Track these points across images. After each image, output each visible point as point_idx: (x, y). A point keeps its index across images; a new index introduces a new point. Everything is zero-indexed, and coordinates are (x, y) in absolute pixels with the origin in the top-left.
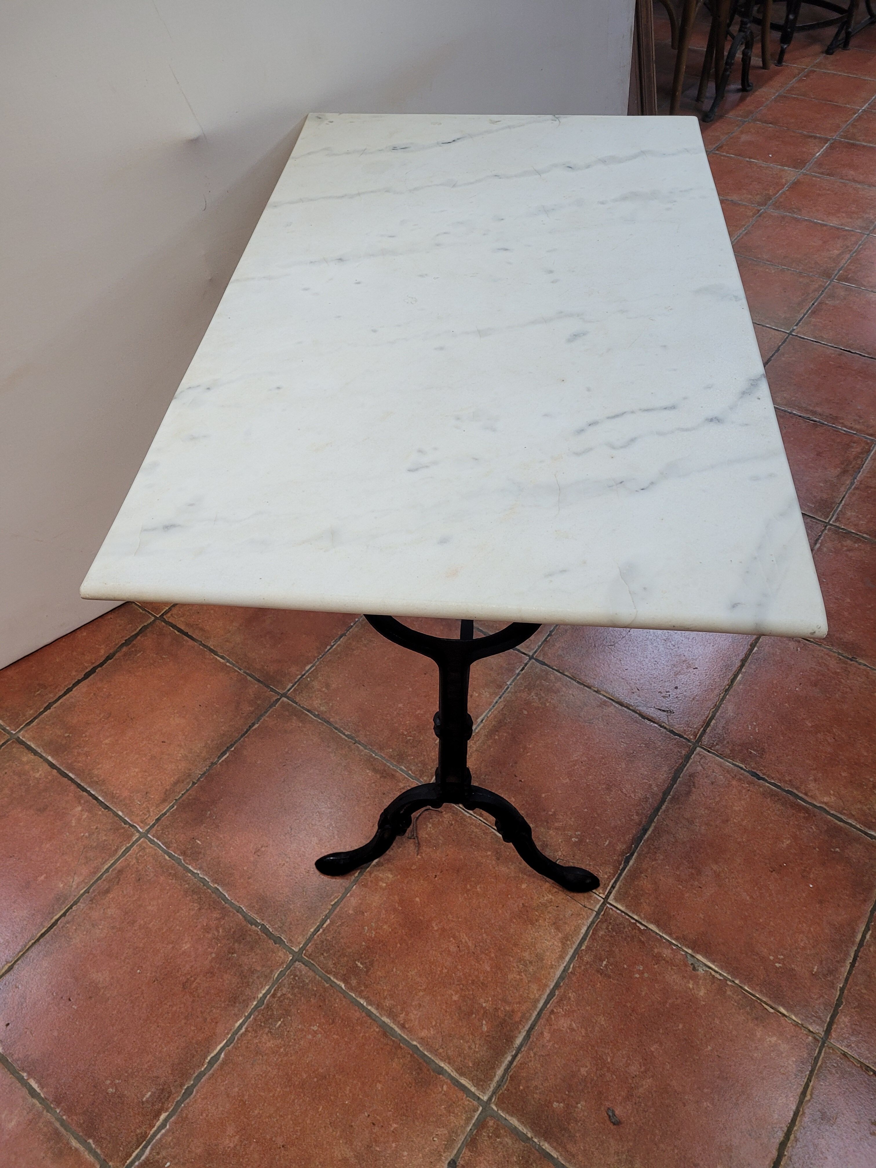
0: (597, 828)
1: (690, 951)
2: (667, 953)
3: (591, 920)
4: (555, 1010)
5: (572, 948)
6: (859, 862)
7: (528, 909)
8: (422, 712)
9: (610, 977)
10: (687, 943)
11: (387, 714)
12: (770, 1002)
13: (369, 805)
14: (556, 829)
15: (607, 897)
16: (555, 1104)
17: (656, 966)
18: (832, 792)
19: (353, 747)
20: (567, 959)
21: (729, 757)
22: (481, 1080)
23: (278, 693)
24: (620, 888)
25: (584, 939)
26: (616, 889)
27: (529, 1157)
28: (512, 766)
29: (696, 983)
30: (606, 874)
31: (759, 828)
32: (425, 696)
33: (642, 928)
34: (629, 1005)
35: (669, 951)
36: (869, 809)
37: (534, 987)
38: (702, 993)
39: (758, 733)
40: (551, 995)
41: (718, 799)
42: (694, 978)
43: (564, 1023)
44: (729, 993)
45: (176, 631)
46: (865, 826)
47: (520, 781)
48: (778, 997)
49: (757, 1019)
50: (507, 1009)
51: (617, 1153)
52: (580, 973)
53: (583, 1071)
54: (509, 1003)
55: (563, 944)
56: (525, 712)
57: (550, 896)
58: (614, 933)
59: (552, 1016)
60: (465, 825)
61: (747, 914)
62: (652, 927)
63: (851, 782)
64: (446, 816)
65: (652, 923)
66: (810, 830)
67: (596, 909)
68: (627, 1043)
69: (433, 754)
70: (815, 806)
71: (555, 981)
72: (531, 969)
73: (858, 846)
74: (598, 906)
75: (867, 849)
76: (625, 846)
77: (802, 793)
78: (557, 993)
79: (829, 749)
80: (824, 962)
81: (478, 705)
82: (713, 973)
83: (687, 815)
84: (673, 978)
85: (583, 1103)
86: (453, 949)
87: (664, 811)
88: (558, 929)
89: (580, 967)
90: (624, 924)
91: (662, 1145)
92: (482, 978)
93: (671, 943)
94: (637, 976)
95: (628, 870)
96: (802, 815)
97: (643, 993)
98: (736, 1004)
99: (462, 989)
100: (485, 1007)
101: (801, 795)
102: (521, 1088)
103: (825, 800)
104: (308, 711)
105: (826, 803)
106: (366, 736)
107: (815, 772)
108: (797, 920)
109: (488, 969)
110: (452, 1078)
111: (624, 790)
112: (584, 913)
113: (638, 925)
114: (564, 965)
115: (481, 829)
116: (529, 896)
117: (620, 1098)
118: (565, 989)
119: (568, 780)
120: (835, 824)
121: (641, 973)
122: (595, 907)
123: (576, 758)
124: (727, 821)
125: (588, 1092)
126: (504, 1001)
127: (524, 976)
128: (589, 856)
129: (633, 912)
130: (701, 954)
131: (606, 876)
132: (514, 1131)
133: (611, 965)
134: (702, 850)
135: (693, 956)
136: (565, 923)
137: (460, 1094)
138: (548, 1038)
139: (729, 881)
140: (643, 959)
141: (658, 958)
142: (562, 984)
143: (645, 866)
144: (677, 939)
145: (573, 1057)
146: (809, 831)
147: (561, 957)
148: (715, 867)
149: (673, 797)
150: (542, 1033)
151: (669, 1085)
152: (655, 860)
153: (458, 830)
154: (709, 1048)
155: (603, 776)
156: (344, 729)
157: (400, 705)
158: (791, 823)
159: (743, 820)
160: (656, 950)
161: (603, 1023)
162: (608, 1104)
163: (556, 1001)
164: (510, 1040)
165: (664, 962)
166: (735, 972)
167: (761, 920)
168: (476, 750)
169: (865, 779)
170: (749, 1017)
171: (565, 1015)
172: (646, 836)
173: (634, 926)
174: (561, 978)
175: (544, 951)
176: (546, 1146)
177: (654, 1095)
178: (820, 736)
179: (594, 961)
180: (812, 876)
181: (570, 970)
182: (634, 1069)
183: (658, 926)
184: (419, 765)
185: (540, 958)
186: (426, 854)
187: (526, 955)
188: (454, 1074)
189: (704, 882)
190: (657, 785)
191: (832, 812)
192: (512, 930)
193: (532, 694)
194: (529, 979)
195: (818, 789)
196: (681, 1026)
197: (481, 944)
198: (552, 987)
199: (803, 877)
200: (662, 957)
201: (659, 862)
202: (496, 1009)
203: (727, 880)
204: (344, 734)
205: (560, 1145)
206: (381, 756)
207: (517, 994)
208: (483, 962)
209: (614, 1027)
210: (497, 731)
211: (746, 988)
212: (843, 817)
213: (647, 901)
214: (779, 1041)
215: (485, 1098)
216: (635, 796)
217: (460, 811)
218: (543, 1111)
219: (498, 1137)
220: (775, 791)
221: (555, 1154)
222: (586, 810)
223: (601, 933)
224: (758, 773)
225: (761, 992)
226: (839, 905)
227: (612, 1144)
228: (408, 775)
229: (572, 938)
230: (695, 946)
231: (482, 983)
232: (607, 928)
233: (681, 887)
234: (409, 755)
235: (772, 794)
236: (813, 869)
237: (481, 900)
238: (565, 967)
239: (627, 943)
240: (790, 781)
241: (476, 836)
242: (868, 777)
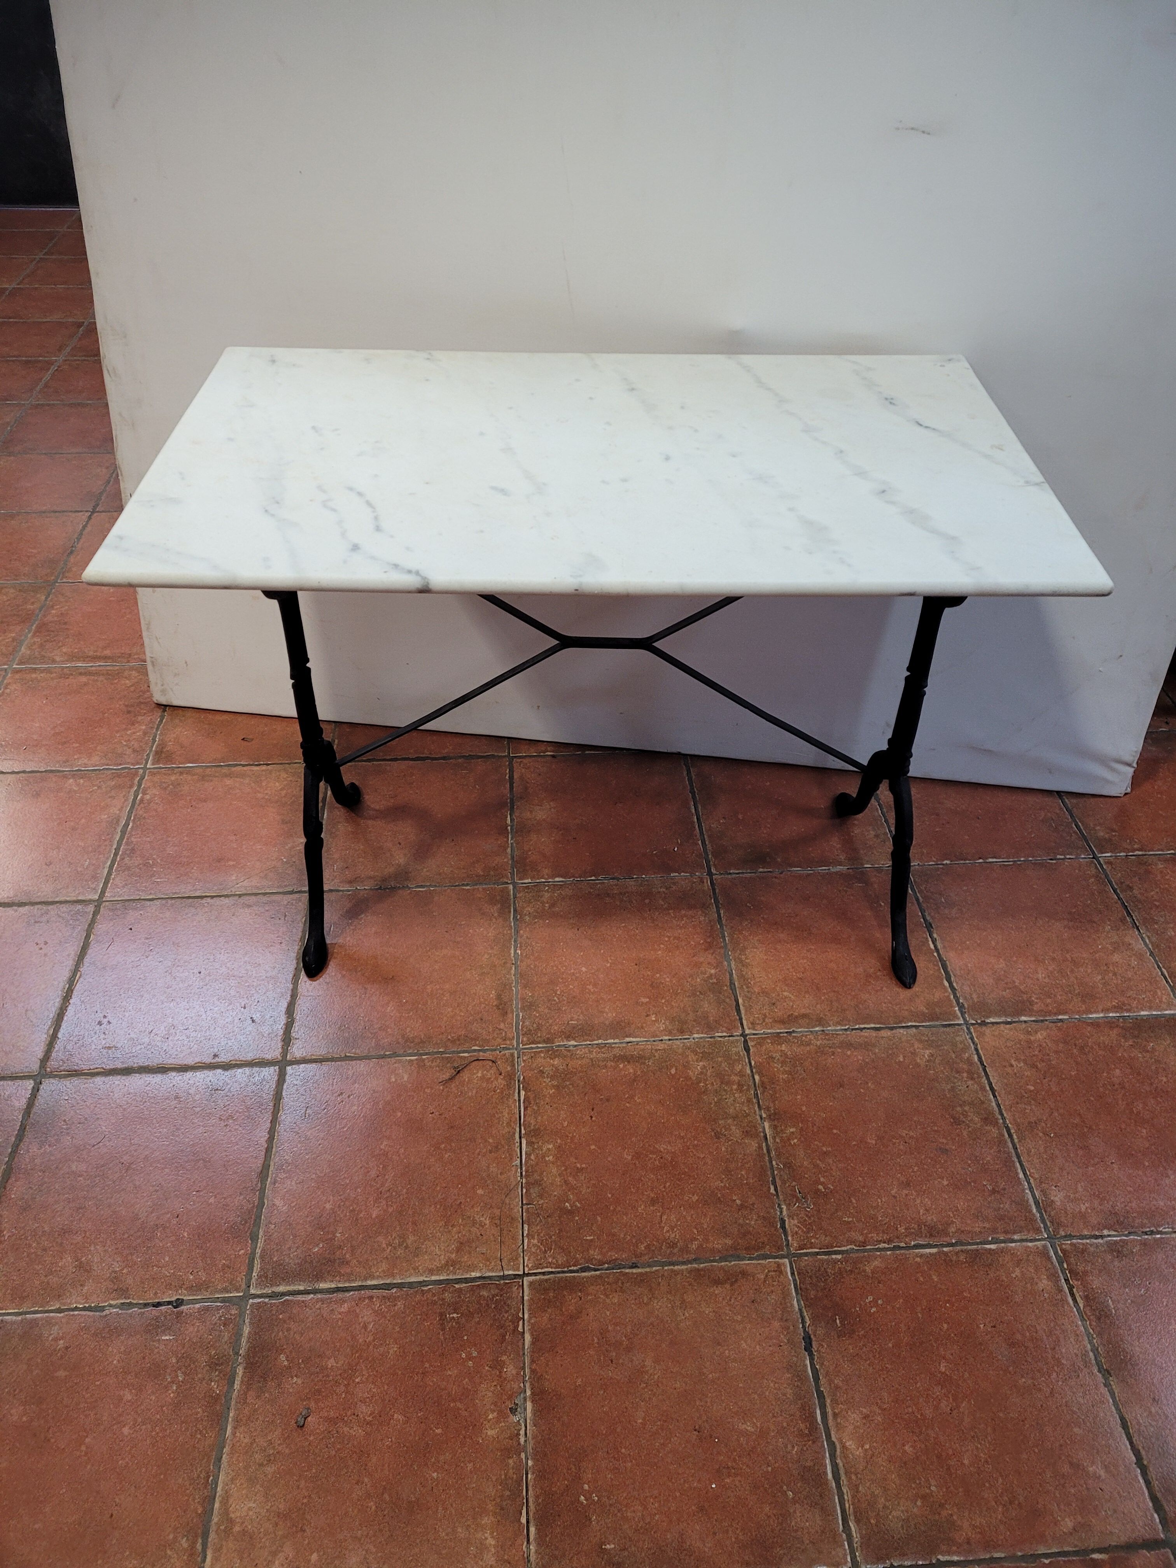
0: (599, 1218)
1: (528, 1393)
2: (510, 1370)
3: (491, 1274)
4: (375, 1299)
5: (448, 1275)
6: (796, 1531)
7: (459, 1211)
8: (592, 990)
9: (443, 1329)
10: (536, 1384)
11: (565, 966)
12: (531, 1514)
13: (461, 1016)
14: (565, 1181)
15: (529, 1275)
16: (283, 1357)
17: (487, 1368)
18: (867, 1446)
19: (508, 965)
20: (434, 1278)
21: (806, 1299)
22: (266, 1277)
23: (513, 879)
24: (546, 1280)
25: (466, 1280)
26: (542, 1277)
27: (222, 1364)
28: (601, 1100)
29: (498, 1421)
30: (554, 1258)
31: (741, 1385)
32: (612, 981)
33: (520, 1329)
34: (427, 1365)
35: (514, 1372)
36: (885, 1507)
37: (384, 1266)
38: (490, 1433)
39: (871, 1315)
40: (388, 1286)
41: (739, 1318)
42: (502, 1416)
43: (366, 1315)
44: (511, 1461)
45: (508, 776)
46: (855, 1512)
47: (591, 1117)
48: (544, 1520)
49: (502, 1509)
50: (347, 1256)
51: (270, 1442)
52: (428, 1299)
53: (331, 1363)
54: (353, 1254)
55: (447, 1264)
56: (673, 1071)
57: (488, 1222)
58: (493, 1306)
59: (367, 1301)
60: (503, 1102)
61: (618, 1430)
62: (528, 1337)
63: (905, 1463)
64: (499, 1081)
65: (532, 1335)
66: (789, 1446)
67: (506, 1273)
68: (386, 1387)
69: (556, 1028)
70: (828, 1436)
71: (403, 1281)
72: (400, 1252)
73: (818, 1518)
74: (511, 1272)
75: (823, 1532)
76: (599, 1257)
77: (833, 1409)
78: (394, 1290)
79: (929, 1412)
80: (626, 1553)
81: (642, 1027)
82: (522, 1432)
83: (689, 1298)
84: (487, 1393)
85: (300, 1381)
86: (373, 1173)
87: (672, 1271)
88: (458, 1250)
89: (434, 1295)
90: (511, 1309)
91: (303, 1482)
92: (361, 1215)
93: (523, 1368)
94: (464, 1355)
95: (574, 1277)
96: (802, 1426)
97: (449, 1373)
98: (503, 1477)
99: (339, 1206)
100: (336, 1237)
101: (829, 1410)
102: (281, 1316)
103: (848, 1444)
104: (515, 910)
105: (844, 1447)
106: (529, 966)
107: (878, 1411)
108: (656, 1492)
109: (374, 1216)
110: (253, 1253)
111: (665, 1217)
112: (493, 1264)
113: (521, 1323)
114: (426, 1279)
115: (511, 1117)
116: (472, 1203)
117: (326, 1414)
118: (402, 1295)
119: (630, 1158)
120: (825, 1473)
121: (470, 1358)
122: (508, 1270)
123: (662, 1149)
124: (719, 1344)
125: (313, 1380)
126: (353, 1249)
127: (388, 1250)
128: (561, 1230)
129: (529, 1310)
130: (533, 1407)
131: (550, 1260)
132: (238, 1335)
133: (457, 1323)
134: (658, 1337)
135: (525, 1399)
136: (470, 1253)
137: (244, 1268)
138: (342, 1310)
139: (643, 1389)
140: (485, 1351)
141: (497, 1365)
142: (405, 1289)
143: (592, 1289)
144: (533, 1371)
145: (338, 1344)
146: (786, 1447)
147: (431, 1272)
148: (649, 1362)
149: (698, 1270)
150: (344, 1302)
151: (369, 1455)
152: (607, 1296)
153: (494, 1100)
154: (435, 1475)
155: (665, 1187)
156: (521, 947)
157: (584, 969)
158: (780, 1419)
159: (735, 1360)
160: (504, 1358)
161: (391, 1352)
162: (312, 1405)
163: (385, 1294)
164: (319, 1277)
165: (498, 1373)
166: (540, 1455)
167: (623, 1450)
168: (591, 1059)
169: (927, 1480)
170: (498, 1500)
171: (375, 1311)
172: (627, 1271)
173: (517, 1319)
174: (411, 1285)
175: (426, 1252)
176: (240, 1371)
177: (350, 1445)
178: (937, 1391)
179: (449, 1304)
180: (728, 1480)
181: (425, 1288)
182: (364, 1410)
183: (533, 1343)
184: (535, 1025)
185: (417, 1252)
186: (448, 1092)
187: (411, 1239)
188: (258, 1251)
189: (621, 1361)
190: (700, 1246)
191: (838, 1461)
192: (427, 1211)
193: (701, 1064)
194: (389, 1257)
195: (856, 1427)
196: (439, 1431)
197: (394, 1193)
198: (395, 1282)
199: (718, 1471)
200: (502, 1368)
201: (608, 1301)
202: (340, 1247)
203: (643, 1385)
204: (515, 951)
205: (248, 1384)
206: (517, 992)
207: (366, 1256)
208: (378, 1207)
209: (394, 1365)
210: (629, 1062)
211: (529, 1476)
212: (843, 1477)
213: (553, 1316)
214: (493, 1550)
215: (252, 1291)
216: (668, 1231)
217: (515, 1089)
218: (270, 1350)
219: (225, 1325)
220: (807, 1377)
221: (237, 1386)
222: (610, 1196)
223: (484, 1293)
224: (814, 1344)
225: (537, 1497)
226: (715, 1534)
227: (276, 1433)
228: (517, 1024)
229: (459, 1269)
230: (539, 1396)
231: (357, 1219)
232: (494, 1296)
233: (596, 1340)
234: (538, 1012)
235: (800, 1376)
236: (739, 1478)
237: (437, 1165)
238: (424, 1281)
239: (491, 1325)
240: (837, 1387)
241: (499, 1118)
242: (933, 1482)
